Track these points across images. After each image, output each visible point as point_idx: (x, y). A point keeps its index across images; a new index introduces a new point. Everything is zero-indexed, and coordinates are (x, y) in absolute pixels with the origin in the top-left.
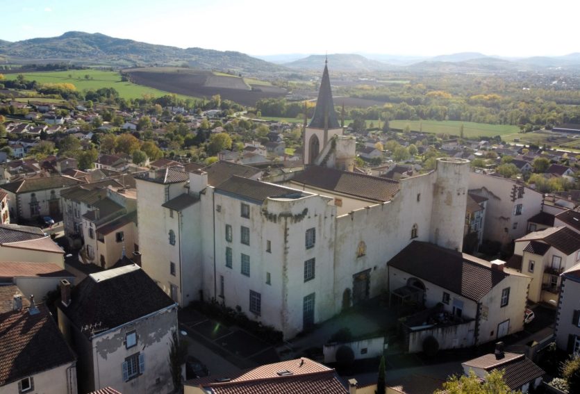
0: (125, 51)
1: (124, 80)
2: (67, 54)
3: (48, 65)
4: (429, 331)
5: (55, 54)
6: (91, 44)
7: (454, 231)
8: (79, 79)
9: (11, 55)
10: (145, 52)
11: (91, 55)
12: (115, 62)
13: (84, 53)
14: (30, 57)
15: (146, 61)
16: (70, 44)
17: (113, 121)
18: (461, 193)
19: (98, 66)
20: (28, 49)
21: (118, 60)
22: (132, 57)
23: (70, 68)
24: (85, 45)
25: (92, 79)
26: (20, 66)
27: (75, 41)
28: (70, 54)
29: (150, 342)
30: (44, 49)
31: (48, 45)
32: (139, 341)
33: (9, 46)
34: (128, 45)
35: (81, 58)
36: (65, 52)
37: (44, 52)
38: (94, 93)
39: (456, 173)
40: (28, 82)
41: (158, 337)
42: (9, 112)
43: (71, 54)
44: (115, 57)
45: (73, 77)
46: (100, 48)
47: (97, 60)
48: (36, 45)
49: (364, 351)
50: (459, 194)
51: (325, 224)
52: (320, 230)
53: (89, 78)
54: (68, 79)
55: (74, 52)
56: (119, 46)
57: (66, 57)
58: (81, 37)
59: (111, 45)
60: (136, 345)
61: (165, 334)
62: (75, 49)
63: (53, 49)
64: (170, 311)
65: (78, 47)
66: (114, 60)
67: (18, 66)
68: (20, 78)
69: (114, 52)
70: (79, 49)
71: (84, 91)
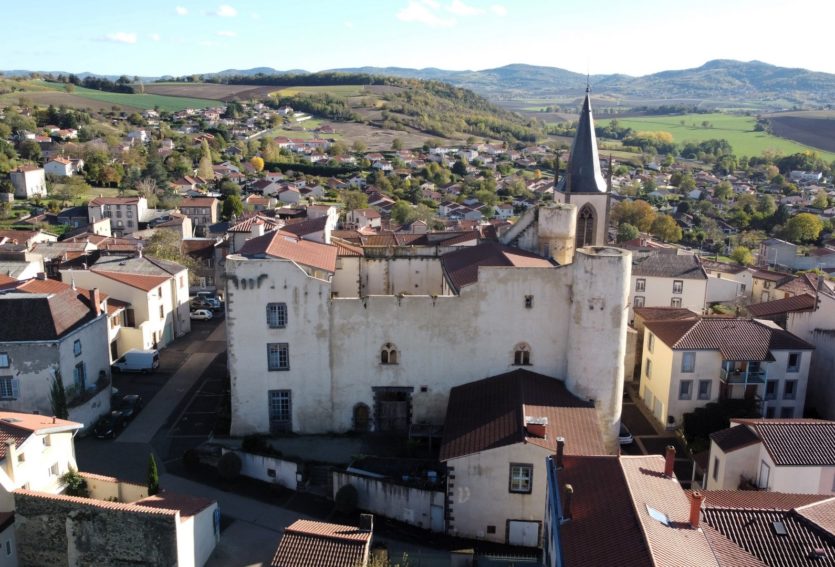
0: (790, 87)
1: (758, 129)
2: (700, 92)
3: (661, 108)
4: (361, 479)
5: (684, 92)
6: (739, 77)
7: (585, 369)
8: (694, 127)
9: (628, 94)
10: (822, 87)
11: (734, 93)
12: (768, 103)
13: (726, 90)
14: (651, 97)
15: (818, 102)
16: (708, 78)
17: (680, 186)
18: (597, 307)
19: (737, 109)
20: (651, 86)
21: (775, 100)
22: (798, 95)
23: (690, 112)
24: (729, 78)
25: (711, 128)
26: (628, 109)
27: (716, 73)
28: (705, 91)
29: (26, 371)
30: (671, 86)
31: (678, 80)
32: (12, 365)
33: (629, 83)
34: (795, 77)
35: (719, 97)
36: (699, 89)
37: (670, 90)
38: (696, 146)
39: (586, 272)
40: (622, 129)
41: (37, 369)
42: (552, 166)
43: (707, 92)
44: (771, 95)
45: (686, 124)
46: (752, 82)
47: (741, 100)
48: (663, 81)
49: (271, 472)
50: (592, 308)
51: (306, 302)
52: (296, 309)
53: (709, 126)
54: (678, 126)
55: (711, 89)
56: (780, 79)
57: (699, 96)
58: (727, 67)
59: (770, 77)
60: (8, 367)
61: (45, 368)
62: (713, 85)
63: (683, 86)
64: (49, 345)
65: (719, 82)
66: (768, 100)
67: (625, 109)
68: (614, 124)
69: (771, 88)
70: (719, 85)
71: (684, 143)
